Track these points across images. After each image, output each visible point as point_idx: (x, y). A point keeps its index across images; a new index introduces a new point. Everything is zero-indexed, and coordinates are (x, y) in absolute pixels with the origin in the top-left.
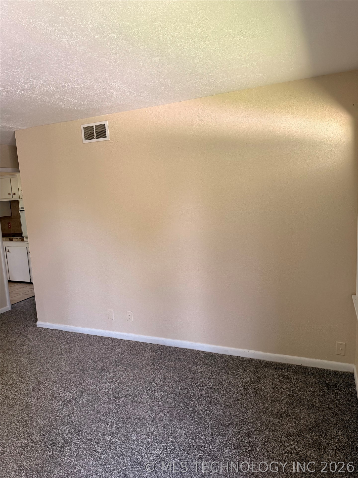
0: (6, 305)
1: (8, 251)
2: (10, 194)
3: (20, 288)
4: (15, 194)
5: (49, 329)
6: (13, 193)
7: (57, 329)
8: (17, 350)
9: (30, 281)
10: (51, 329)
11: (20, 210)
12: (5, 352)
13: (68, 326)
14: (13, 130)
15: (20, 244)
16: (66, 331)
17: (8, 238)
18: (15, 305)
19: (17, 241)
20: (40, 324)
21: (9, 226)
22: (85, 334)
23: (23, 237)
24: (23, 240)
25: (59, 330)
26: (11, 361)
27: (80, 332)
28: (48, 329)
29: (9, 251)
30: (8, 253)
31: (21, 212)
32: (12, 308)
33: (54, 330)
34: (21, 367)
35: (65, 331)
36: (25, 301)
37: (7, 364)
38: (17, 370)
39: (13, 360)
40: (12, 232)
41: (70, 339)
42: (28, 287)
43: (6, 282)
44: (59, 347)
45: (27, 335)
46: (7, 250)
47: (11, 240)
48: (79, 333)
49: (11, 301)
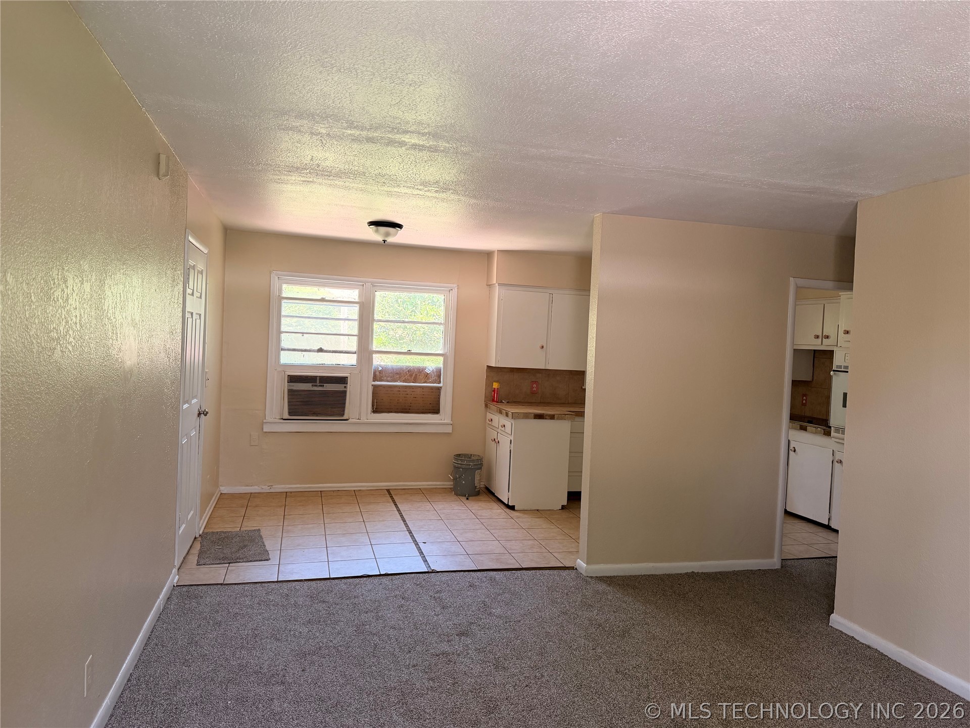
0: (772, 557)
1: (793, 450)
2: (817, 337)
3: (805, 531)
4: (827, 337)
5: (858, 641)
6: (824, 335)
7: (877, 650)
8: (781, 656)
9: (827, 524)
10: (863, 644)
11: (834, 371)
12: (756, 650)
13: (906, 652)
14: (855, 200)
15: (821, 440)
16: (899, 664)
17: (797, 424)
18: (789, 563)
19: (816, 433)
20: (837, 620)
21: (804, 402)
22: (949, 691)
23: (830, 427)
24: (828, 434)
25: (882, 654)
26: (765, 673)
27: (936, 681)
28: (856, 640)
29: (795, 451)
30: (791, 453)
31: (835, 374)
32: (782, 567)
33: (869, 647)
34: (784, 696)
35: (897, 663)
36: (810, 560)
37: (757, 676)
38: (775, 697)
39: (770, 675)
40: (808, 414)
41: (906, 686)
42: (820, 534)
43: (780, 513)
44: (877, 691)
45: (807, 634)
46: (791, 448)
47: (803, 429)
48: (934, 682)
49: (781, 551)
